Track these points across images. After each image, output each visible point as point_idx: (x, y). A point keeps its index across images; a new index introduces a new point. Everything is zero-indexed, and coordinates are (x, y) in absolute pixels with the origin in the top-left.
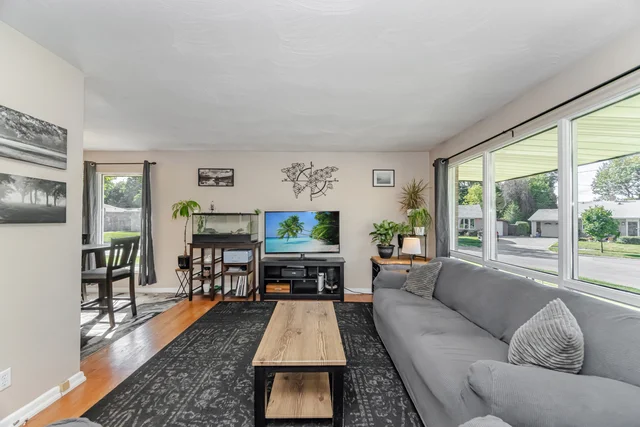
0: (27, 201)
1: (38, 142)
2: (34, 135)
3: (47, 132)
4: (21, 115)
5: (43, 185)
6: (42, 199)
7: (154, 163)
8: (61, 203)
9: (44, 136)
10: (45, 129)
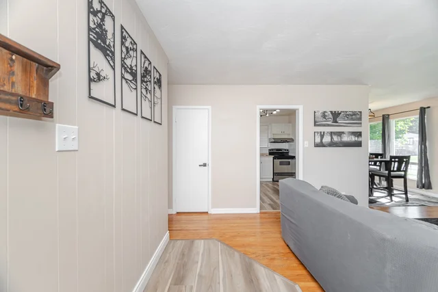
0: (349, 140)
1: (352, 119)
2: (350, 117)
3: (354, 115)
4: (346, 112)
5: (354, 134)
6: (353, 139)
7: (429, 107)
8: (360, 139)
9: (354, 116)
10: (354, 114)
